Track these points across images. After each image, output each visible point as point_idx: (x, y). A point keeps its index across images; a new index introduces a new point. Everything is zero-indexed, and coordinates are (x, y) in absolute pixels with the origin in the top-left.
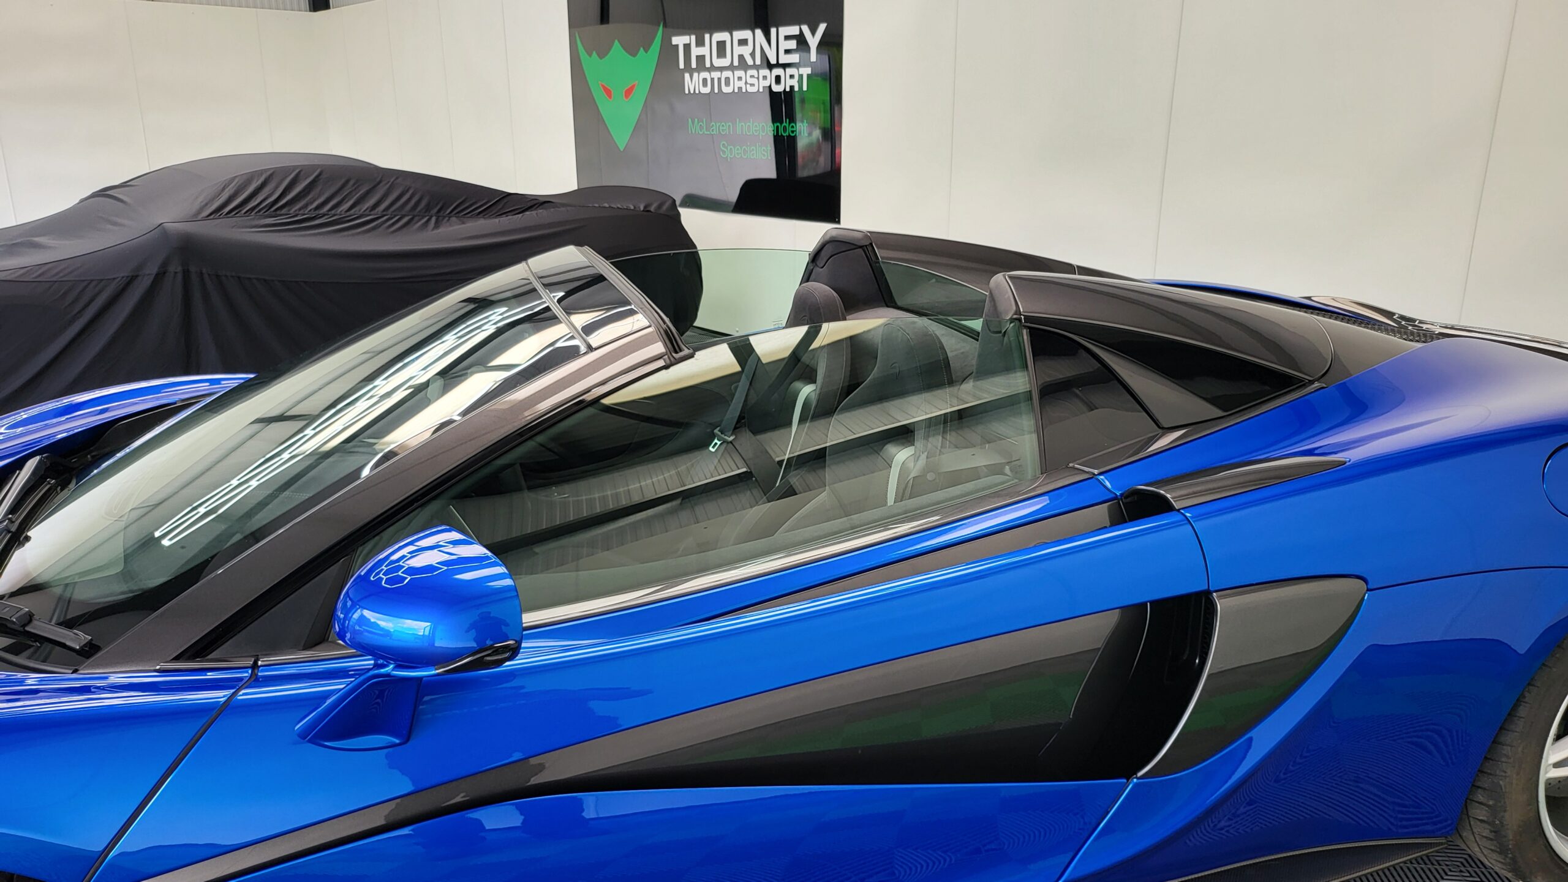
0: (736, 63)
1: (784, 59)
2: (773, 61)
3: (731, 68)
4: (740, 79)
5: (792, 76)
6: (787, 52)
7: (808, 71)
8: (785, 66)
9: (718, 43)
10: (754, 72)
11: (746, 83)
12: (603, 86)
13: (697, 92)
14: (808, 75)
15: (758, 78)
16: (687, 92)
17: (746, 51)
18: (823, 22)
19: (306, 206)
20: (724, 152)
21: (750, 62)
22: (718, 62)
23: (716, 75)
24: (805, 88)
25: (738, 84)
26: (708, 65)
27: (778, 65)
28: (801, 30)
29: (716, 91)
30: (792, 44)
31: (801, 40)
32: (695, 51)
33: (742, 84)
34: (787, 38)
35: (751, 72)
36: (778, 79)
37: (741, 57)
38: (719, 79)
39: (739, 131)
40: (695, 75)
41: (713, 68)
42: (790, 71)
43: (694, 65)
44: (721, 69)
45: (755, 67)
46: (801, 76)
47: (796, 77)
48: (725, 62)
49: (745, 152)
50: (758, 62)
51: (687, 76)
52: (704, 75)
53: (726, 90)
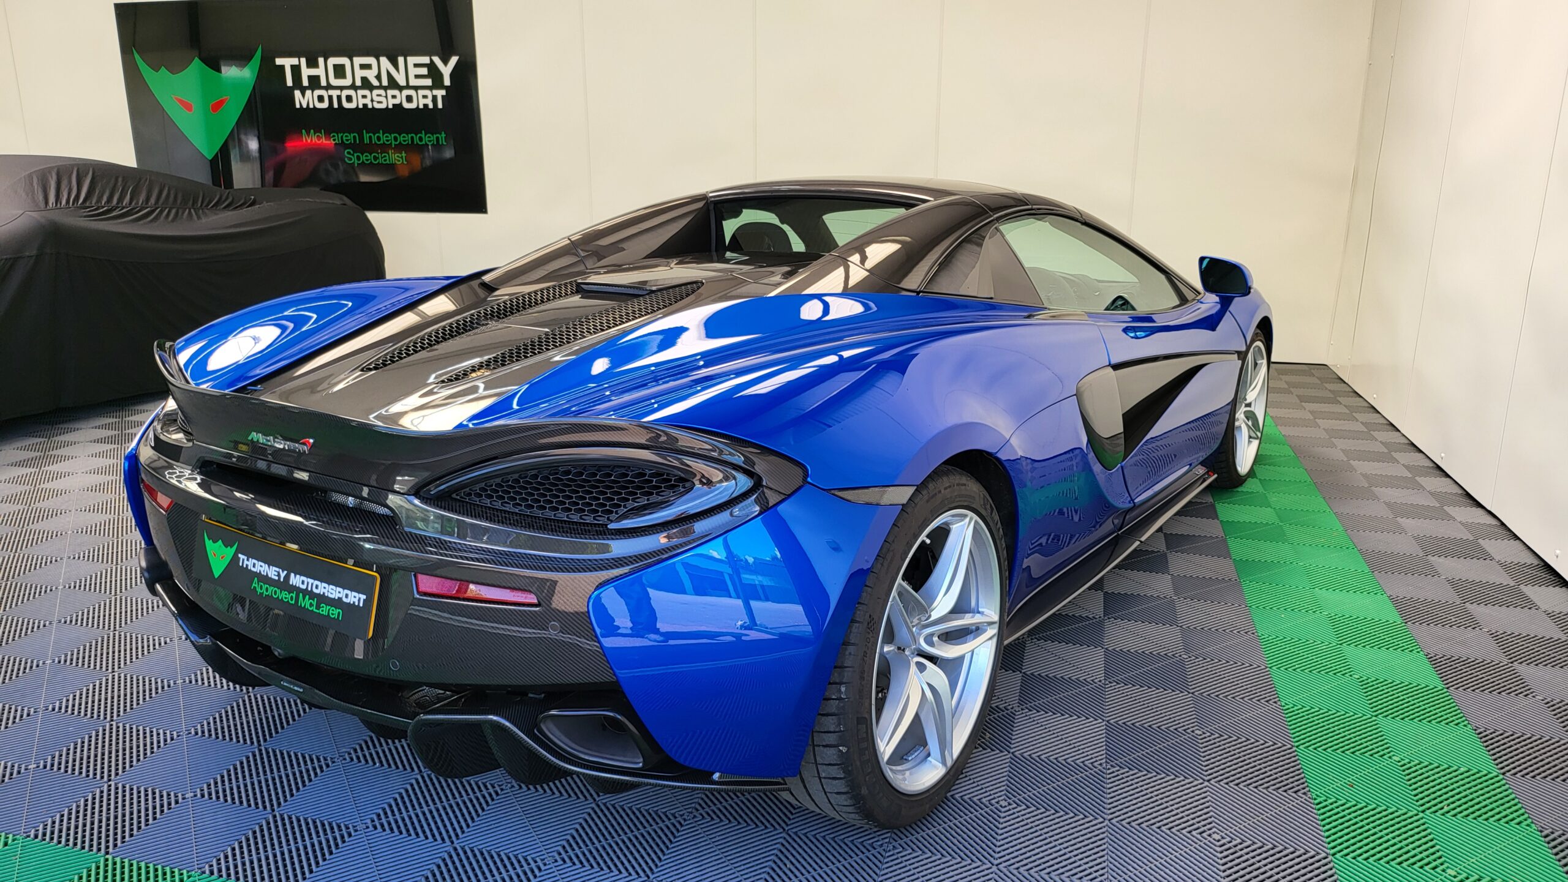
0: (358, 83)
1: (413, 82)
2: (402, 83)
3: (353, 87)
4: (364, 97)
5: (425, 97)
6: (417, 77)
7: (443, 92)
8: (416, 88)
9: (335, 66)
10: (382, 92)
11: (372, 101)
12: (177, 99)
13: (311, 106)
14: (443, 96)
15: (386, 97)
16: (298, 106)
17: (371, 75)
18: (456, 55)
19: (99, 200)
20: (350, 159)
21: (375, 83)
22: (335, 82)
23: (335, 93)
24: (440, 106)
25: (362, 102)
26: (323, 83)
27: (408, 87)
28: (431, 60)
29: (336, 105)
30: (424, 71)
31: (432, 67)
32: (306, 72)
33: (368, 101)
34: (416, 65)
35: (375, 92)
36: (409, 99)
37: (365, 80)
38: (339, 97)
39: (366, 141)
40: (308, 93)
41: (329, 87)
42: (421, 92)
43: (305, 83)
44: (341, 88)
45: (380, 87)
46: (435, 98)
47: (430, 98)
48: (348, 82)
49: (375, 158)
50: (385, 83)
51: (297, 93)
52: (317, 92)
53: (346, 105)
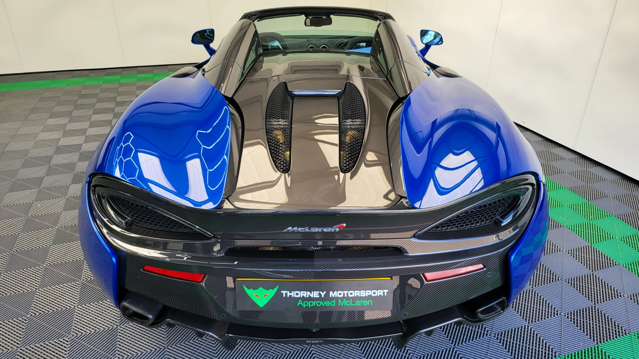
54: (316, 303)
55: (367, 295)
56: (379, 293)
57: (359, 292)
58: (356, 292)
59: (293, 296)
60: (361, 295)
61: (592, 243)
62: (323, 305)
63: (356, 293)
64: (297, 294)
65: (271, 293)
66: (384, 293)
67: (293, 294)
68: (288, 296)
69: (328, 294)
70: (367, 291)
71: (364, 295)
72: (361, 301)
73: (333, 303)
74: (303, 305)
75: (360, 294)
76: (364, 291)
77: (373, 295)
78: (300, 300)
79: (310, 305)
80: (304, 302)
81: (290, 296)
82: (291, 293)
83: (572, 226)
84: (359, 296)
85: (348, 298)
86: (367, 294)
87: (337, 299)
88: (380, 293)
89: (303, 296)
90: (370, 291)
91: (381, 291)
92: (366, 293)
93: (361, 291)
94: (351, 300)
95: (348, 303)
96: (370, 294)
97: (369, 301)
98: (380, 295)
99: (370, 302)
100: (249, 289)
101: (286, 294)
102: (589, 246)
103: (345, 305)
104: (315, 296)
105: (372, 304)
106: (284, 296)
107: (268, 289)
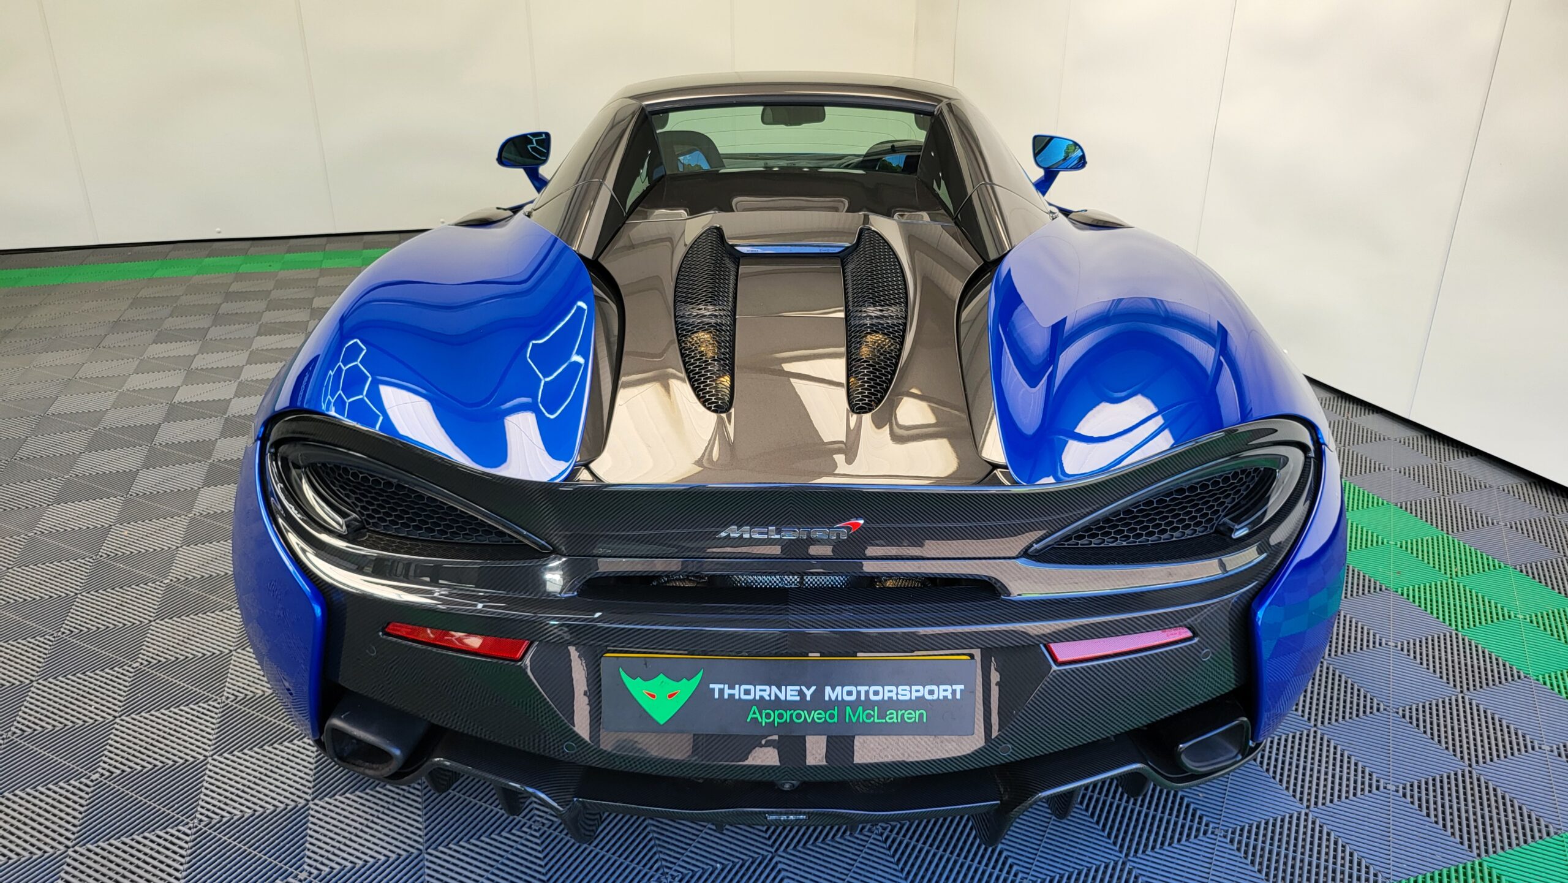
54: (791, 715)
55: (913, 698)
56: (943, 692)
57: (893, 688)
58: (887, 688)
59: (737, 697)
60: (900, 697)
61: (1460, 628)
62: (809, 720)
63: (887, 692)
64: (747, 692)
65: (686, 688)
66: (954, 692)
67: (739, 692)
68: (726, 697)
69: (819, 693)
70: (914, 688)
71: (907, 698)
72: (900, 713)
73: (832, 716)
74: (760, 720)
75: (897, 694)
76: (908, 688)
77: (928, 697)
78: (754, 708)
79: (777, 720)
80: (764, 712)
81: (731, 696)
82: (734, 689)
83: (1408, 589)
84: (895, 698)
85: (868, 704)
86: (914, 695)
87: (842, 704)
88: (945, 694)
89: (761, 697)
90: (920, 688)
91: (948, 687)
92: (911, 692)
93: (900, 688)
94: (876, 708)
95: (869, 716)
96: (920, 694)
97: (918, 713)
98: (945, 697)
99: (921, 715)
100: (634, 679)
101: (721, 691)
102: (1451, 633)
103: (861, 720)
104: (789, 698)
105: (925, 720)
106: (716, 696)
107: (678, 679)
